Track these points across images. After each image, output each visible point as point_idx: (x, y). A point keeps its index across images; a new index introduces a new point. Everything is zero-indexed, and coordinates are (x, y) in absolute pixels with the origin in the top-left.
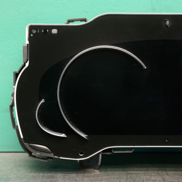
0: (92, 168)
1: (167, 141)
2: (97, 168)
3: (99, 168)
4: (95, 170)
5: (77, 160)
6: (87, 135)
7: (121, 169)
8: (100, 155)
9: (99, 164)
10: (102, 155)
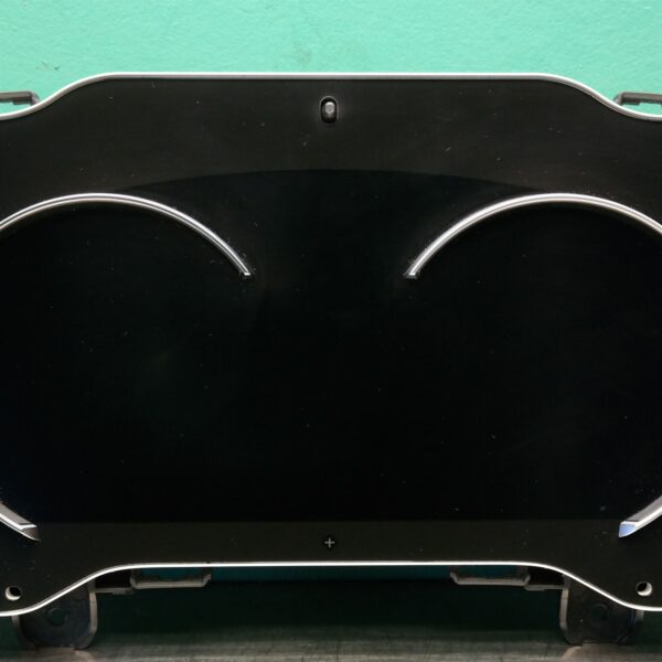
0: (67, 646)
1: (330, 542)
2: (86, 646)
3: (93, 645)
4: (78, 653)
5: (10, 617)
6: (33, 522)
7: (175, 648)
8: (93, 597)
9: (93, 628)
10: (97, 595)
